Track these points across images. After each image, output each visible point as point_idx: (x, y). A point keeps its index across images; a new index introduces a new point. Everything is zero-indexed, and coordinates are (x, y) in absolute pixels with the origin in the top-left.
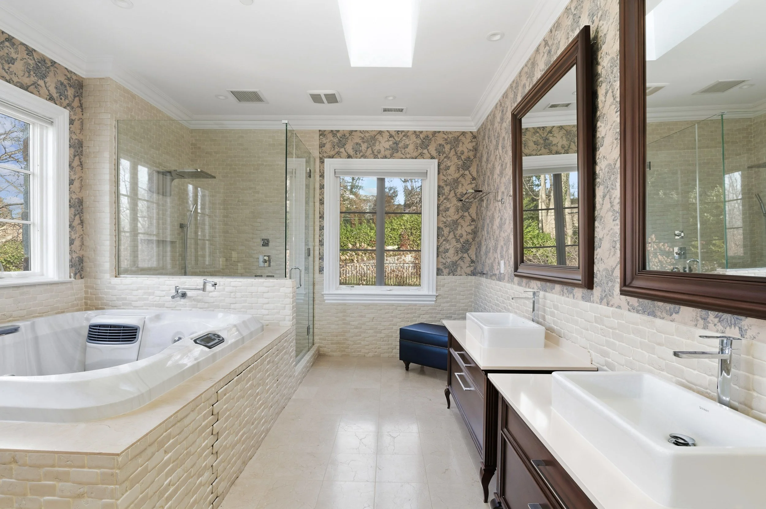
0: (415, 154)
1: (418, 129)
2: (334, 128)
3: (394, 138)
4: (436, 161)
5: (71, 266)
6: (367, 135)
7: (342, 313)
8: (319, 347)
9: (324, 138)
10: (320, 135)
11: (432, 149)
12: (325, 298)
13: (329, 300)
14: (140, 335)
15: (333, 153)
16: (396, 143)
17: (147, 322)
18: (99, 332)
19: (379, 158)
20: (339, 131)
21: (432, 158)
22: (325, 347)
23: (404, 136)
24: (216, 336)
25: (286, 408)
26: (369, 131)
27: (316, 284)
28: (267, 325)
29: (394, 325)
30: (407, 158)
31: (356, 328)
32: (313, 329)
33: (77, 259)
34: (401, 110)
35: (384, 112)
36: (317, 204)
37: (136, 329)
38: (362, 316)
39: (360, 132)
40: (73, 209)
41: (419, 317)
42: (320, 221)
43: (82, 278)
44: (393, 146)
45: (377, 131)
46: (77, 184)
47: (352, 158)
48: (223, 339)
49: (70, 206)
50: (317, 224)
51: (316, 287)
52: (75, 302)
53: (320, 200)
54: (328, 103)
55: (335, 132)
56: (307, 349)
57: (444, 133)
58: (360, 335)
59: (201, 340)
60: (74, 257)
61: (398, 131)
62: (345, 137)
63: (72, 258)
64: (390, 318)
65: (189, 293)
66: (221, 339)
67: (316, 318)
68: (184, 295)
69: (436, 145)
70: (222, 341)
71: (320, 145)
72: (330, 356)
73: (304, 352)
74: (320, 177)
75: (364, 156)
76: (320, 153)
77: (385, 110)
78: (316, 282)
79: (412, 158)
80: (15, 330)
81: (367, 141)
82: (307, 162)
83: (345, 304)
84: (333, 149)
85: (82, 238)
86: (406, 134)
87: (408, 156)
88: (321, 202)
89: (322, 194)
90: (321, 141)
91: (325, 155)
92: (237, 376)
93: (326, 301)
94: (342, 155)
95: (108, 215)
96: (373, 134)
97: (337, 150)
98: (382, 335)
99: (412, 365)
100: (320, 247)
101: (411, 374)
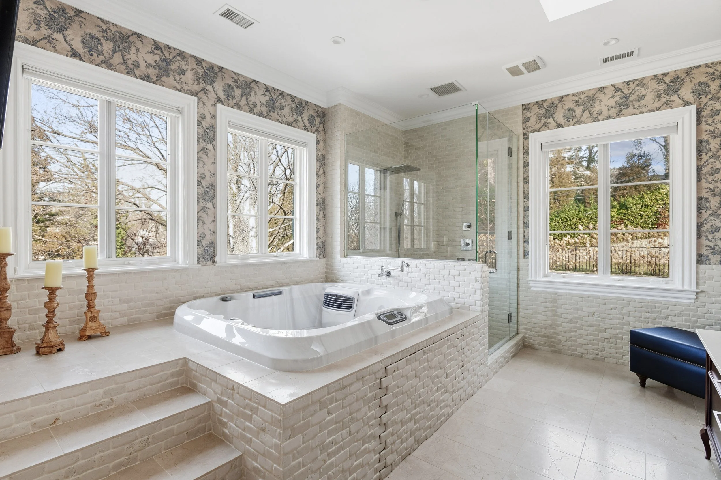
0: (657, 104)
1: (659, 71)
2: (539, 99)
3: (622, 92)
4: (693, 109)
5: (318, 248)
6: (582, 96)
7: (551, 303)
8: (524, 337)
9: (528, 112)
10: (524, 110)
11: (686, 93)
12: (530, 285)
13: (535, 287)
14: (355, 305)
15: (539, 126)
16: (626, 97)
17: (360, 295)
18: (329, 300)
19: (599, 121)
20: (546, 100)
21: (687, 104)
22: (531, 338)
23: (637, 85)
24: (399, 314)
25: (474, 396)
26: (585, 91)
27: (520, 269)
28: (458, 308)
29: (624, 324)
30: (643, 112)
31: (570, 322)
32: (517, 317)
33: (321, 243)
34: (631, 54)
35: (605, 63)
36: (521, 184)
37: (352, 300)
38: (577, 309)
39: (574, 95)
40: (319, 206)
41: (667, 318)
42: (524, 202)
43: (324, 258)
44: (621, 101)
45: (596, 88)
46: (321, 187)
47: (563, 127)
48: (406, 317)
49: (317, 204)
50: (521, 205)
51: (521, 272)
52: (319, 275)
53: (524, 179)
54: (529, 72)
55: (541, 103)
56: (508, 338)
57: (708, 67)
58: (576, 331)
59: (385, 316)
60: (319, 242)
61: (628, 82)
62: (554, 106)
63: (318, 242)
64: (618, 316)
65: (393, 273)
66: (403, 317)
67: (520, 306)
68: (389, 274)
69: (693, 85)
70: (404, 319)
71: (523, 120)
72: (537, 350)
73: (505, 340)
74: (524, 154)
75: (579, 122)
76: (523, 129)
77: (605, 61)
78: (520, 267)
79: (652, 111)
80: (280, 293)
81: (583, 104)
82: (509, 141)
83: (555, 294)
84: (539, 121)
85: (325, 228)
86: (641, 83)
87: (644, 110)
88: (525, 181)
89: (526, 172)
90: (524, 116)
91: (529, 130)
92: (410, 355)
93: (532, 289)
94: (550, 126)
95: (339, 210)
96: (591, 94)
97: (543, 122)
98: (606, 335)
99: (649, 381)
100: (525, 230)
101: (648, 393)
